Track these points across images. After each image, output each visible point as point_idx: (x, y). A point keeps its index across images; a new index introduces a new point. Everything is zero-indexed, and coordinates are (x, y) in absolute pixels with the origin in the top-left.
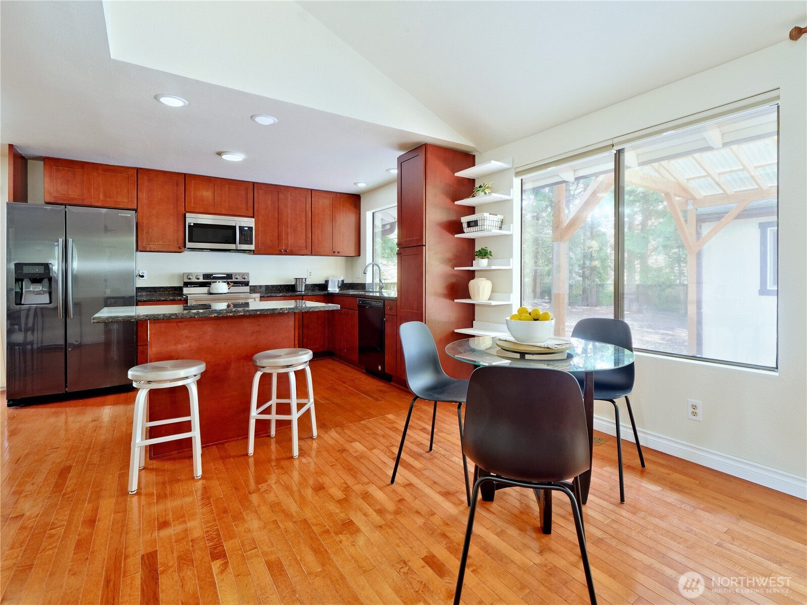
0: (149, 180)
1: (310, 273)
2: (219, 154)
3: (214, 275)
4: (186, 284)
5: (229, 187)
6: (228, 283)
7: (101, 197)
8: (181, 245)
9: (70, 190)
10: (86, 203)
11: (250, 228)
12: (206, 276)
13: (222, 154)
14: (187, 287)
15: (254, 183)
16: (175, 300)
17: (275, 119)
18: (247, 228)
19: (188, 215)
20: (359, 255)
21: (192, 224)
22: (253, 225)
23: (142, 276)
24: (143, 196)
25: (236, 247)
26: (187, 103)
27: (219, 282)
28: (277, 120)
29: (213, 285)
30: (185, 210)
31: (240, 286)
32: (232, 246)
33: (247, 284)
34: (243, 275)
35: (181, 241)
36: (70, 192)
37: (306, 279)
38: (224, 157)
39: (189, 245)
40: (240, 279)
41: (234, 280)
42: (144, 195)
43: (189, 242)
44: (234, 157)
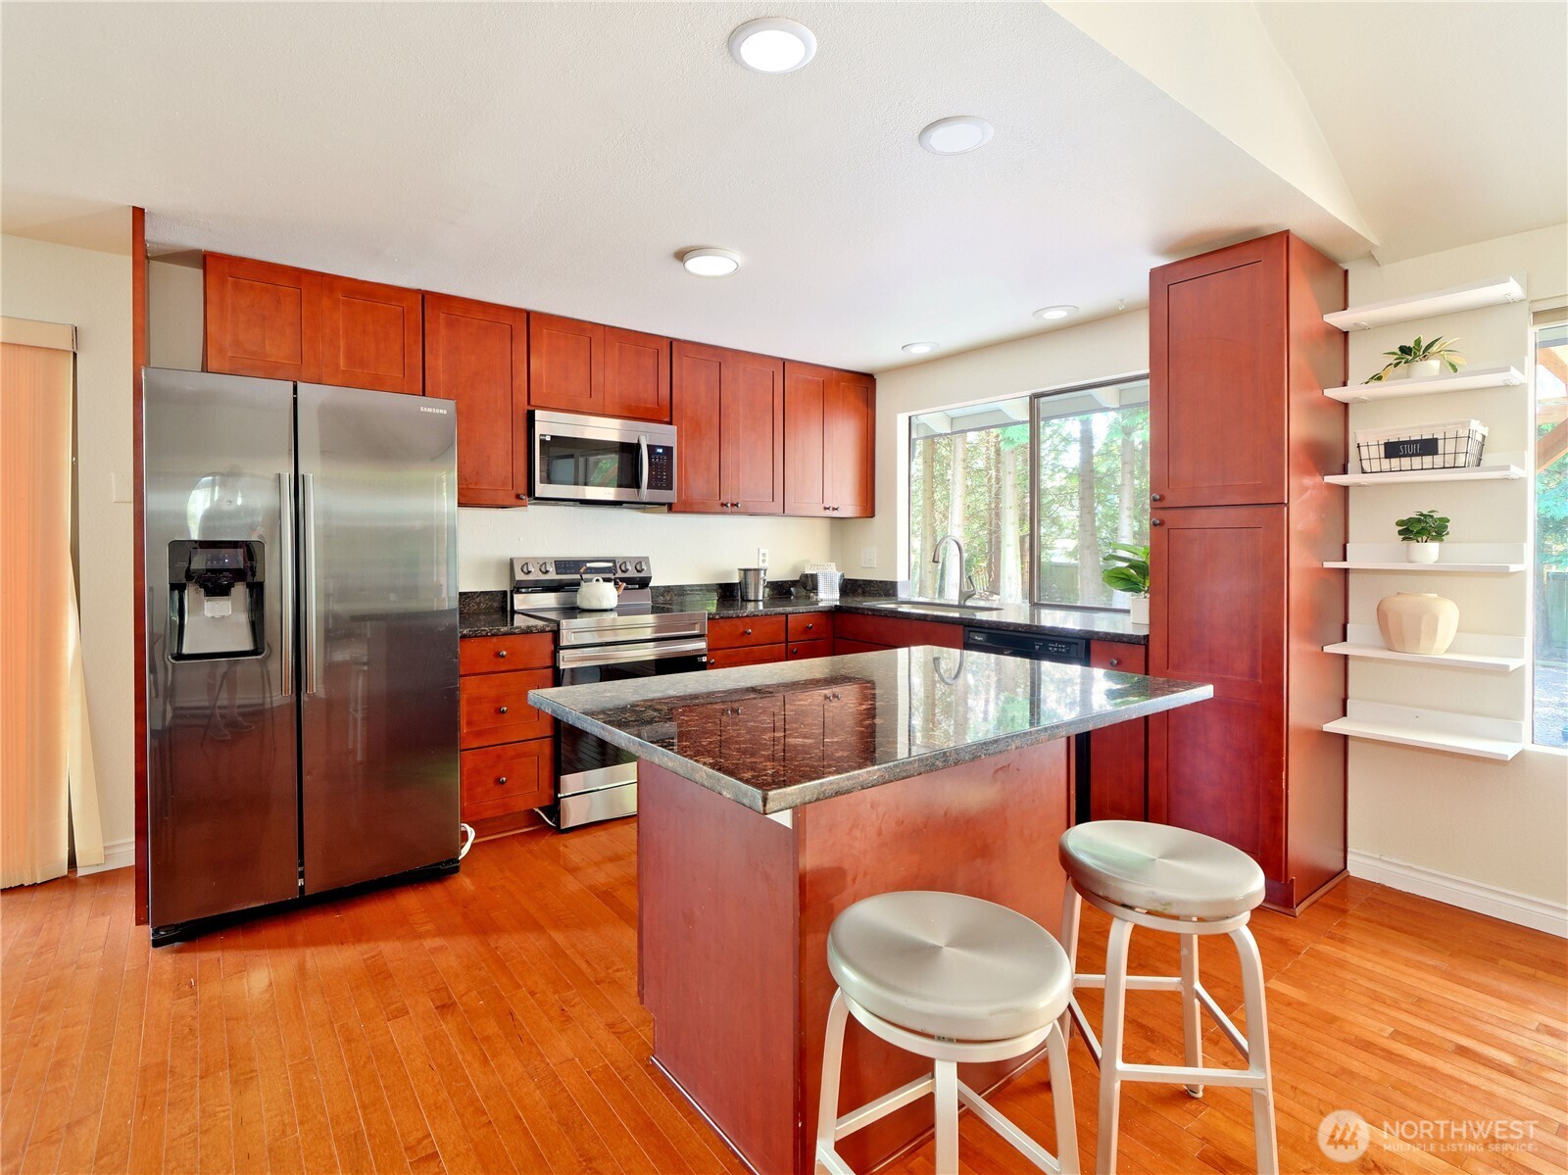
0: (450, 324)
1: (765, 554)
2: (681, 256)
3: (588, 565)
4: (518, 587)
5: (620, 348)
6: (617, 585)
7: (340, 362)
8: (522, 489)
9: (267, 343)
11: (668, 450)
12: (562, 565)
13: (686, 257)
14: (522, 592)
15: (672, 342)
18: (660, 451)
19: (539, 414)
20: (872, 515)
21: (548, 438)
22: (674, 443)
24: (438, 363)
25: (640, 495)
27: (597, 580)
29: (583, 588)
30: (529, 403)
31: (633, 589)
32: (633, 494)
33: (644, 583)
34: (640, 563)
35: (521, 480)
36: (268, 348)
37: (765, 570)
38: (695, 265)
39: (541, 489)
40: (632, 572)
41: (625, 574)
42: (440, 362)
43: (541, 482)
44: (715, 265)
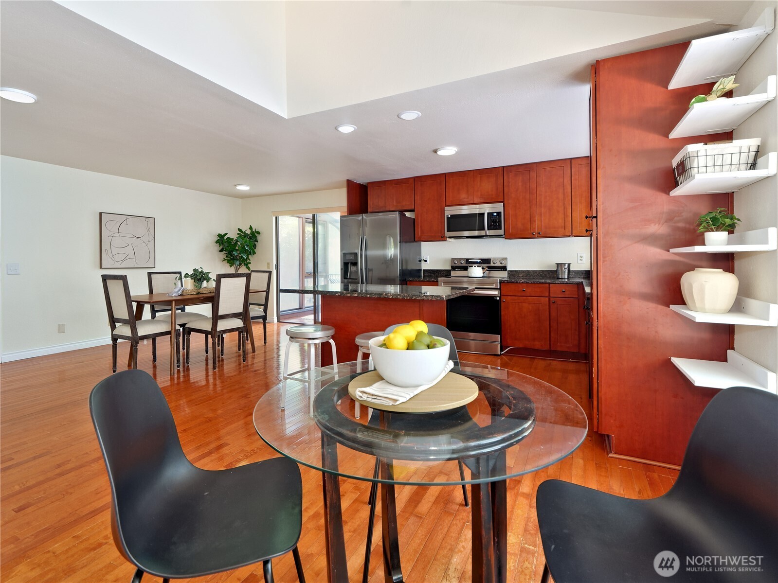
0: (421, 185)
1: (581, 257)
2: (435, 151)
3: (470, 260)
4: (454, 268)
6: (483, 268)
7: (395, 203)
8: (443, 235)
10: (387, 209)
11: (499, 214)
12: (467, 260)
14: (455, 270)
16: (430, 281)
17: (418, 112)
18: (495, 214)
19: (446, 208)
21: (449, 216)
22: (502, 210)
23: (426, 261)
24: (418, 198)
25: (486, 233)
26: (356, 127)
27: (475, 266)
28: (420, 114)
29: (470, 269)
30: (444, 205)
31: (499, 271)
32: (483, 233)
33: (504, 268)
34: (500, 260)
35: (443, 231)
38: (439, 153)
39: (447, 234)
40: (498, 264)
41: (492, 264)
43: (448, 231)
44: (447, 151)
